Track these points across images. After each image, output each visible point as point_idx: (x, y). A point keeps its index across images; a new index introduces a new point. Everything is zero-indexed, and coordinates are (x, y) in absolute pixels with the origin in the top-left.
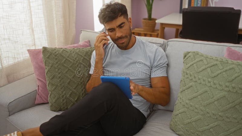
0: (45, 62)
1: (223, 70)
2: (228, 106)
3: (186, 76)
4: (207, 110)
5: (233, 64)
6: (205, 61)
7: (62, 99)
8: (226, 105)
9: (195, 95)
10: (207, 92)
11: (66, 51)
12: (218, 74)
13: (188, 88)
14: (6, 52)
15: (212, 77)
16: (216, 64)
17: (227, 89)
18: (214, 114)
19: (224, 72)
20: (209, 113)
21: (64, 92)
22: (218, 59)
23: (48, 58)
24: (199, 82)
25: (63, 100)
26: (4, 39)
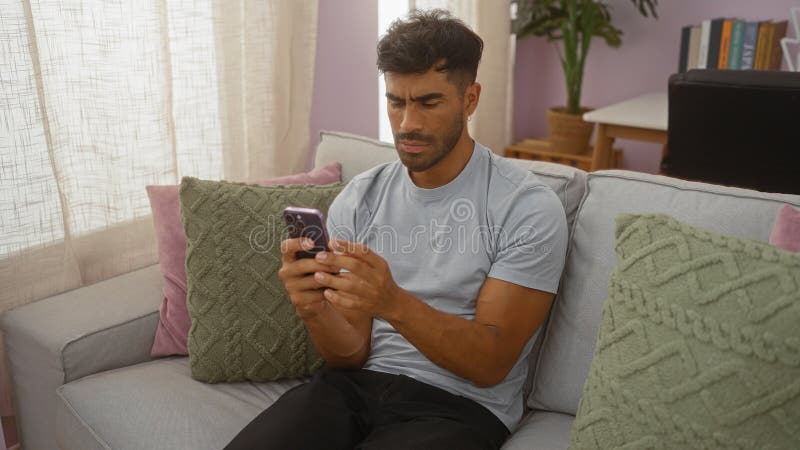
0: (187, 224)
1: (739, 280)
2: (744, 408)
3: (619, 297)
4: (676, 417)
5: (777, 261)
6: (682, 248)
7: (228, 344)
8: (739, 406)
9: (640, 362)
10: (677, 353)
11: (256, 194)
12: (722, 295)
13: (620, 339)
14: (84, 187)
15: (701, 305)
16: (720, 261)
17: (744, 348)
18: (700, 434)
19: (740, 288)
20: (681, 431)
21: (237, 322)
22: (729, 245)
23: (195, 211)
24: (655, 317)
25: (232, 348)
26: (81, 149)
